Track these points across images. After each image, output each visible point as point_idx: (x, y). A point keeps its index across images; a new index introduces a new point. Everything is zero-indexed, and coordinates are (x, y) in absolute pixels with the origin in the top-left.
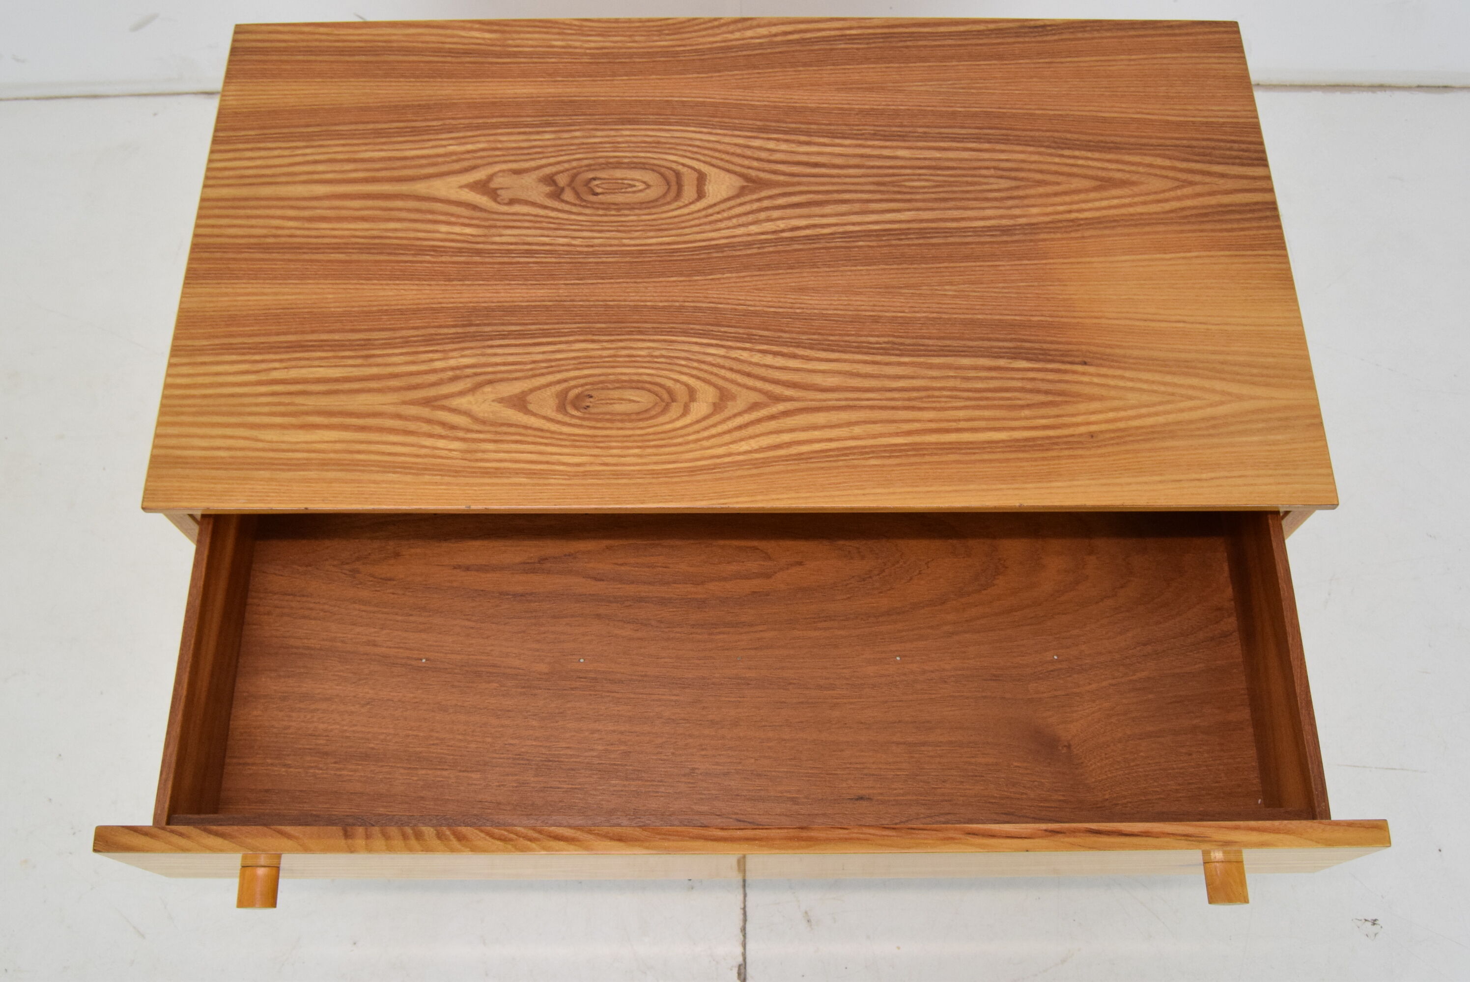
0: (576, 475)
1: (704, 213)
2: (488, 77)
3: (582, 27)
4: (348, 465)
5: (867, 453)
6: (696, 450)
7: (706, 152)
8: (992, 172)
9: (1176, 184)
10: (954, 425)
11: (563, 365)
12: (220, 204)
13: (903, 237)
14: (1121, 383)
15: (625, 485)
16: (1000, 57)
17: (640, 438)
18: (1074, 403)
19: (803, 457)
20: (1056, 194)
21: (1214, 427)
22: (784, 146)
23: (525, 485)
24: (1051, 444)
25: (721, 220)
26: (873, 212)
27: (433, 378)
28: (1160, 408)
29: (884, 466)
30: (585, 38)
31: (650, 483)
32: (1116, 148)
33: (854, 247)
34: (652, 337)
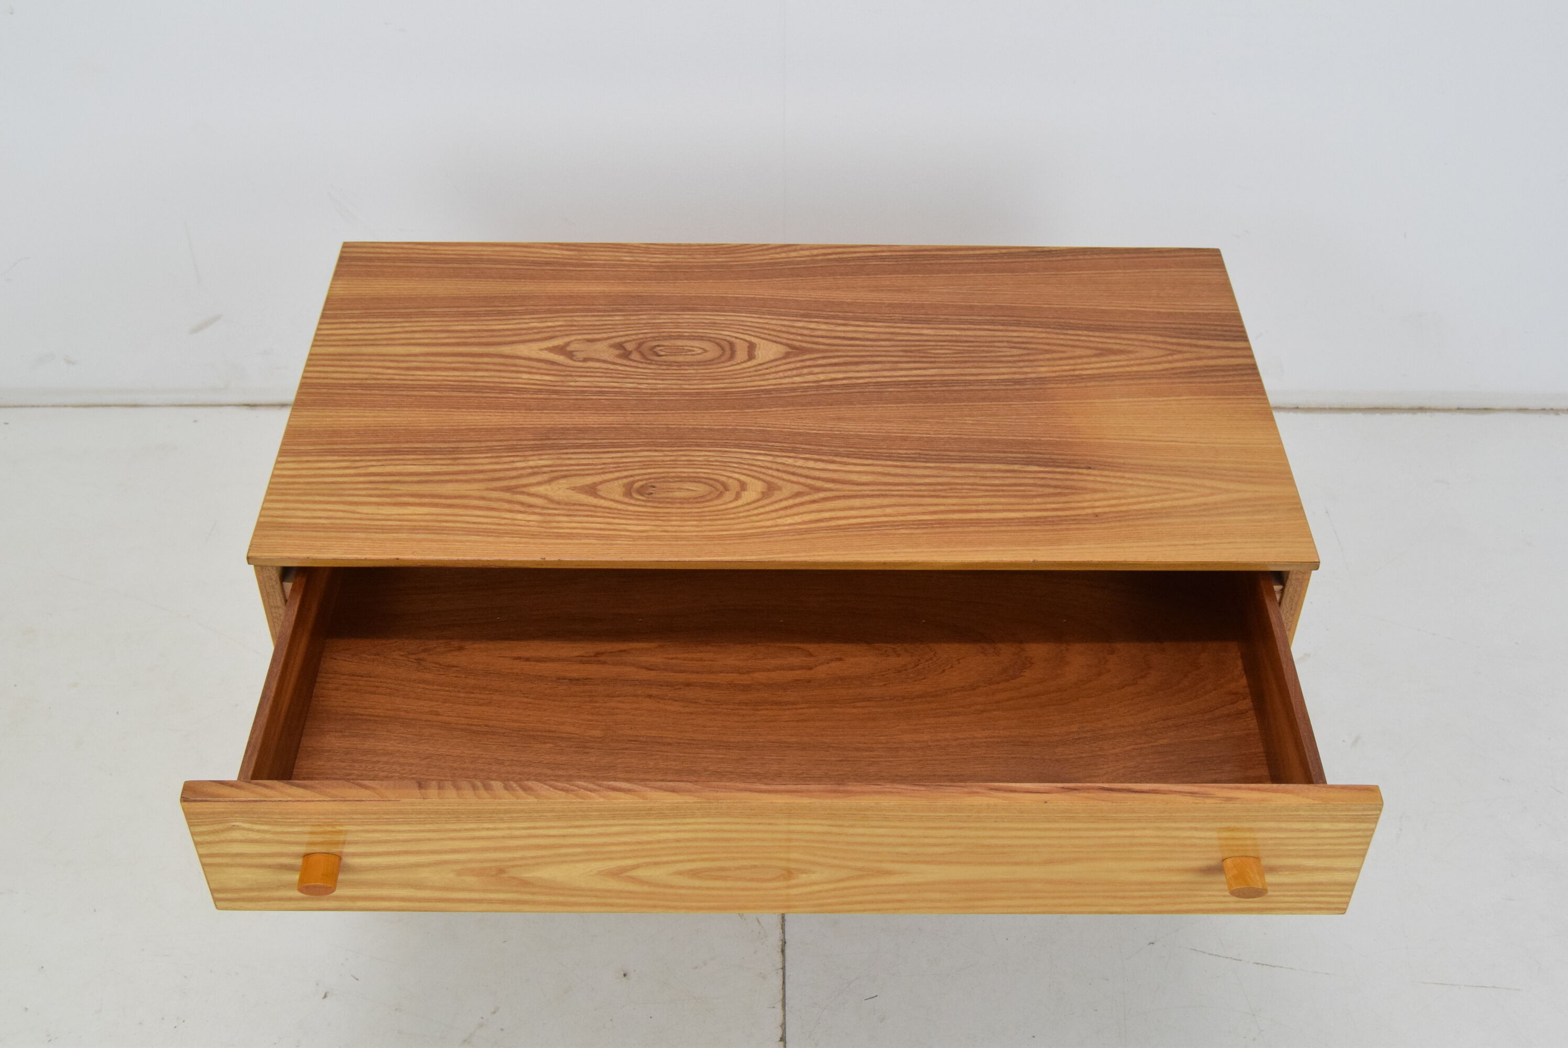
0: (640, 538)
1: (754, 369)
2: (566, 279)
3: (648, 249)
4: (437, 530)
5: (898, 526)
6: (746, 523)
7: (757, 330)
8: (1006, 344)
9: (1168, 352)
10: (974, 508)
11: (630, 466)
12: (327, 357)
13: (928, 385)
14: (1122, 481)
15: (683, 545)
16: (1013, 271)
17: (698, 514)
18: (1079, 494)
19: (841, 527)
20: (1061, 359)
21: (1204, 510)
22: (824, 327)
23: (595, 544)
24: (1062, 520)
25: (769, 374)
26: (902, 369)
27: (514, 473)
28: (1156, 498)
29: (912, 534)
30: (650, 256)
31: (706, 544)
32: (1114, 329)
33: (887, 392)
34: (707, 449)
